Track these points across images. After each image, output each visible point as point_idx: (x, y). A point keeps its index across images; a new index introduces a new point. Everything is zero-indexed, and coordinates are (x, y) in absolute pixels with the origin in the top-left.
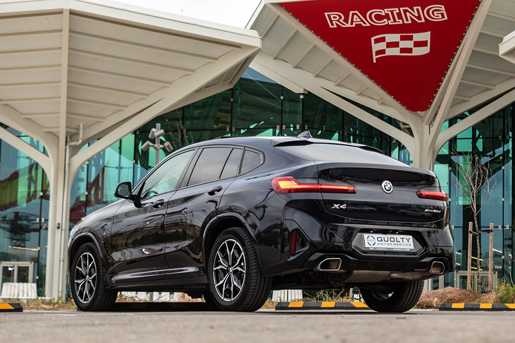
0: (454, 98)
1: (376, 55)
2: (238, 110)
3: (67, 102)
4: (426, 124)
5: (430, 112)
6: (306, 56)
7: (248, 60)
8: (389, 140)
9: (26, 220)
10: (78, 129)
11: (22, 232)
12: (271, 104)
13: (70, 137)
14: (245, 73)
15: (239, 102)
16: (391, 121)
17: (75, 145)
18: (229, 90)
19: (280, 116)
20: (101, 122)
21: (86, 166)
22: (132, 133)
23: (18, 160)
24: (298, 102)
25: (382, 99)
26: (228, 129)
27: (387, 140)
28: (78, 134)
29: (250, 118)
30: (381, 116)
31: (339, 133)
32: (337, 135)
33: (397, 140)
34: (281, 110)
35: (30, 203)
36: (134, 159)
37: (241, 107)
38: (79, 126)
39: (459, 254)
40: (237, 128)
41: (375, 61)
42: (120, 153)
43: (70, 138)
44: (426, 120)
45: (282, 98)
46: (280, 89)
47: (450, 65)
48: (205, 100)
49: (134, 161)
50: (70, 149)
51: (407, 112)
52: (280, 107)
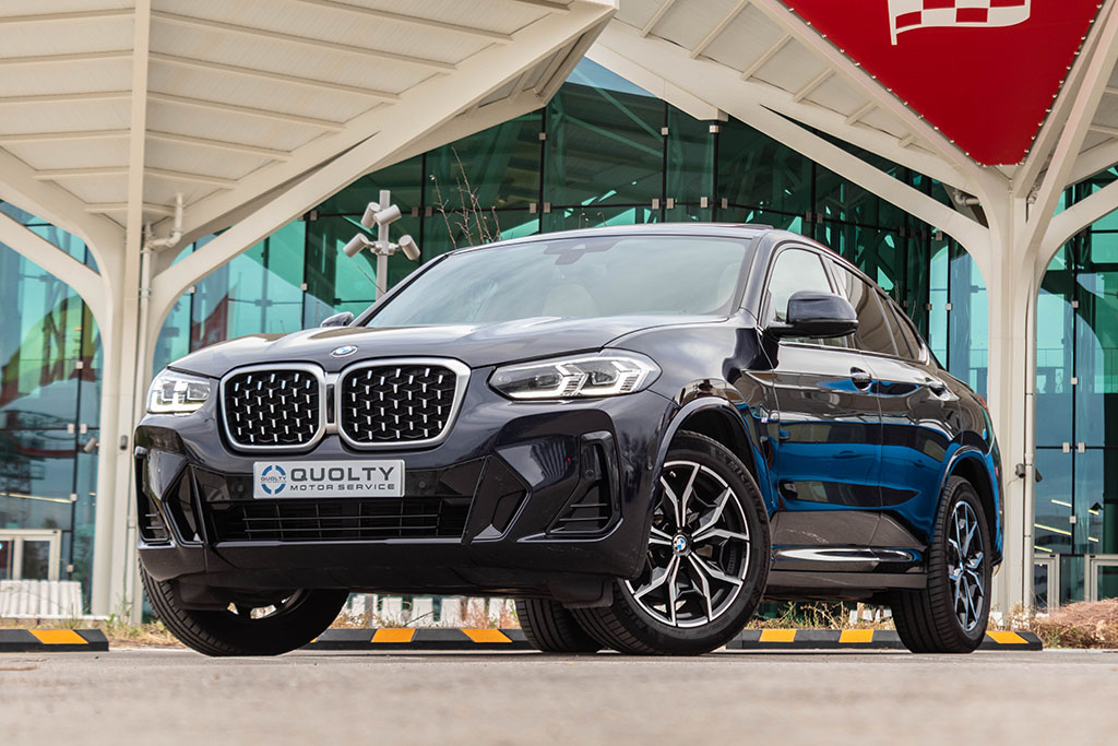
0: (1089, 132)
1: (898, 27)
2: (558, 164)
3: (147, 141)
4: (1018, 197)
5: (1028, 166)
6: (725, 28)
7: (583, 40)
8: (924, 235)
9: (33, 428)
10: (171, 207)
11: (22, 458)
12: (637, 145)
13: (152, 226)
14: (575, 71)
15: (560, 141)
16: (928, 186)
17: (165, 246)
18: (535, 112)
19: (661, 174)
20: (228, 190)
21: (189, 298)
22: (299, 220)
23: (20, 283)
24: (704, 141)
25: (909, 135)
26: (533, 208)
27: (919, 234)
28: (170, 219)
29: (586, 181)
30: (906, 175)
31: (804, 217)
32: (798, 220)
33: (945, 235)
34: (662, 161)
35: (50, 386)
36: (305, 281)
37: (565, 153)
38: (175, 200)
39: (1096, 513)
40: (554, 205)
41: (894, 42)
42: (266, 265)
43: (152, 229)
44: (1018, 185)
45: (665, 131)
46: (662, 111)
47: (1079, 51)
48: (475, 138)
49: (305, 287)
50: (151, 256)
51: (972, 167)
52: (661, 155)
